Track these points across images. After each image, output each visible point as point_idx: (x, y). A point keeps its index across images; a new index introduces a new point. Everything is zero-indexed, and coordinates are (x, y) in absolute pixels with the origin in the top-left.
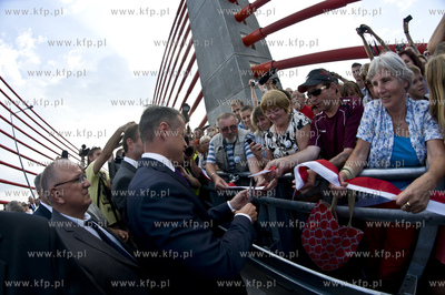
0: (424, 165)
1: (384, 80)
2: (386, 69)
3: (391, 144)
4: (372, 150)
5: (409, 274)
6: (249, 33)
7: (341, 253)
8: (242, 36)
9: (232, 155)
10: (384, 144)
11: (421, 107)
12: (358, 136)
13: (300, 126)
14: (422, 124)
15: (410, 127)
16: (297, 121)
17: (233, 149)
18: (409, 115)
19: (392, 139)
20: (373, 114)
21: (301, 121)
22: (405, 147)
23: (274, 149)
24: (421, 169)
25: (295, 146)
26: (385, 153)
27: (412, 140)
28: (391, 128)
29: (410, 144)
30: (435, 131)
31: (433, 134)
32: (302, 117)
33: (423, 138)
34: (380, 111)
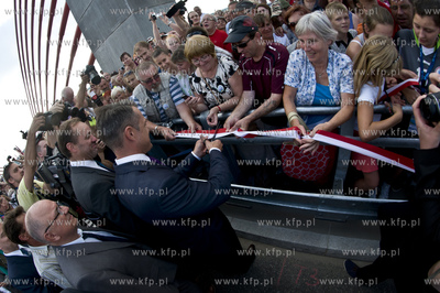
0: (339, 105)
2: (313, 32)
3: (314, 90)
4: (298, 95)
5: (336, 178)
9: (160, 102)
10: (308, 91)
11: (341, 63)
12: (286, 83)
13: (232, 71)
14: (339, 78)
15: (330, 78)
17: (159, 97)
18: (330, 67)
19: (314, 87)
20: (300, 64)
21: (231, 67)
22: (325, 94)
23: (205, 94)
24: (337, 108)
25: (228, 90)
26: (308, 97)
27: (331, 89)
28: (314, 77)
29: (329, 92)
30: (348, 87)
31: (346, 89)
32: (232, 63)
33: (338, 89)
34: (304, 62)
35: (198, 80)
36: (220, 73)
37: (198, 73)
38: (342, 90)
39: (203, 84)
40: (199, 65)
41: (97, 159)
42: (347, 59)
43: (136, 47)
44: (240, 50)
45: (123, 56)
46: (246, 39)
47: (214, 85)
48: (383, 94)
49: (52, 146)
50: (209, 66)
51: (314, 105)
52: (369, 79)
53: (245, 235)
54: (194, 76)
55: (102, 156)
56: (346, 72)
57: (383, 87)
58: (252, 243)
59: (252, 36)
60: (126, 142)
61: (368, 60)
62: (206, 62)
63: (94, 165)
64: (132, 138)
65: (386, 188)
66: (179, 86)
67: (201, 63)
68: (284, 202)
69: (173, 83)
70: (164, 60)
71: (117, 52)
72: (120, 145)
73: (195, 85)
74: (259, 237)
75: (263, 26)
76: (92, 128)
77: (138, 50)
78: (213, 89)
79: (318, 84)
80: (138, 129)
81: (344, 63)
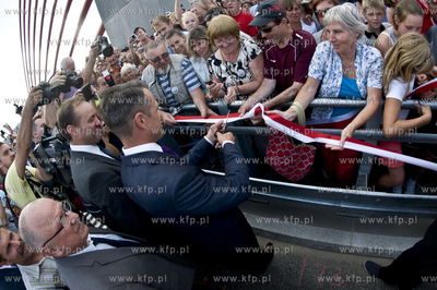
0: (365, 99)
1: (336, 31)
3: (340, 83)
4: (323, 86)
5: (360, 173)
7: (301, 165)
9: (169, 85)
10: (334, 83)
11: (370, 56)
12: (309, 74)
13: (254, 55)
15: (357, 71)
17: (168, 79)
18: (358, 60)
19: (340, 79)
20: (325, 56)
21: (254, 50)
22: (352, 87)
23: (225, 79)
25: (248, 74)
26: (334, 90)
27: (358, 83)
29: (356, 85)
30: (376, 82)
31: (374, 84)
32: (255, 46)
33: (366, 83)
34: (330, 53)
35: (218, 63)
36: (242, 57)
37: (218, 55)
38: (369, 85)
39: (223, 67)
40: (222, 47)
41: (101, 145)
42: (377, 53)
43: (156, 21)
44: (264, 35)
45: (137, 29)
46: (271, 24)
47: (235, 70)
48: (411, 91)
49: (50, 126)
50: (232, 49)
51: (340, 97)
52: (399, 74)
53: (262, 233)
54: (213, 58)
55: (106, 140)
56: (375, 67)
57: (412, 84)
58: (269, 241)
59: (278, 22)
60: (135, 130)
61: (399, 56)
62: (230, 44)
63: (96, 151)
64: (143, 126)
65: (412, 184)
66: (192, 70)
67: (225, 45)
68: (305, 197)
69: (186, 67)
70: (177, 42)
71: (130, 25)
72: (129, 133)
73: (215, 68)
74: (277, 235)
75: (292, 9)
76: (98, 108)
77: (157, 24)
78: (233, 73)
79: (345, 77)
80: (150, 116)
81: (373, 58)
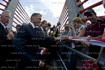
6: (81, 10)
8: (79, 11)
16: (82, 27)
21: (83, 27)
